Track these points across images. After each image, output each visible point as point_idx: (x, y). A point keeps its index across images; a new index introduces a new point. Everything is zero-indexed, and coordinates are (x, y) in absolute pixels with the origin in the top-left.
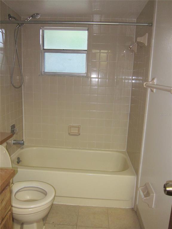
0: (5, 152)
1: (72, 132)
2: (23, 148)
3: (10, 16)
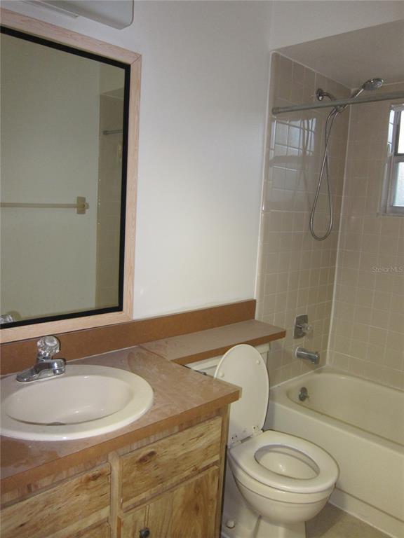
0: (260, 362)
2: (319, 372)
3: (320, 93)
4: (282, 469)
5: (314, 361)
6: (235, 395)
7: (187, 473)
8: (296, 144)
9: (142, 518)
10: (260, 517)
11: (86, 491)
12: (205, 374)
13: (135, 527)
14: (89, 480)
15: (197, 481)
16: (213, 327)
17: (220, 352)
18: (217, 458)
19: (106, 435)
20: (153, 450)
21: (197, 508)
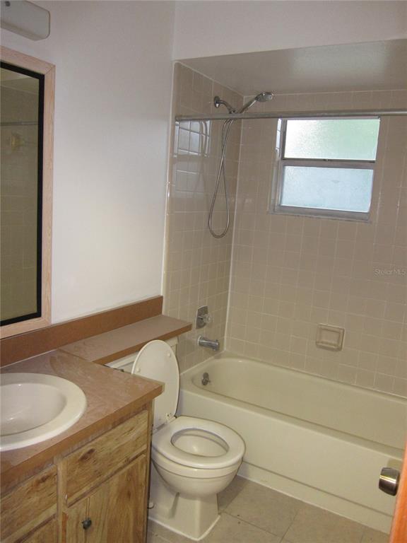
1: (325, 340)
2: (219, 357)
3: (217, 100)
4: (196, 450)
5: (214, 348)
6: (159, 390)
7: (120, 464)
8: (196, 149)
9: (84, 510)
10: (178, 495)
11: (36, 493)
12: (122, 371)
13: (78, 518)
14: (39, 482)
15: (128, 470)
16: (125, 325)
17: (137, 349)
18: (144, 447)
19: (51, 439)
20: (91, 448)
21: (129, 494)
